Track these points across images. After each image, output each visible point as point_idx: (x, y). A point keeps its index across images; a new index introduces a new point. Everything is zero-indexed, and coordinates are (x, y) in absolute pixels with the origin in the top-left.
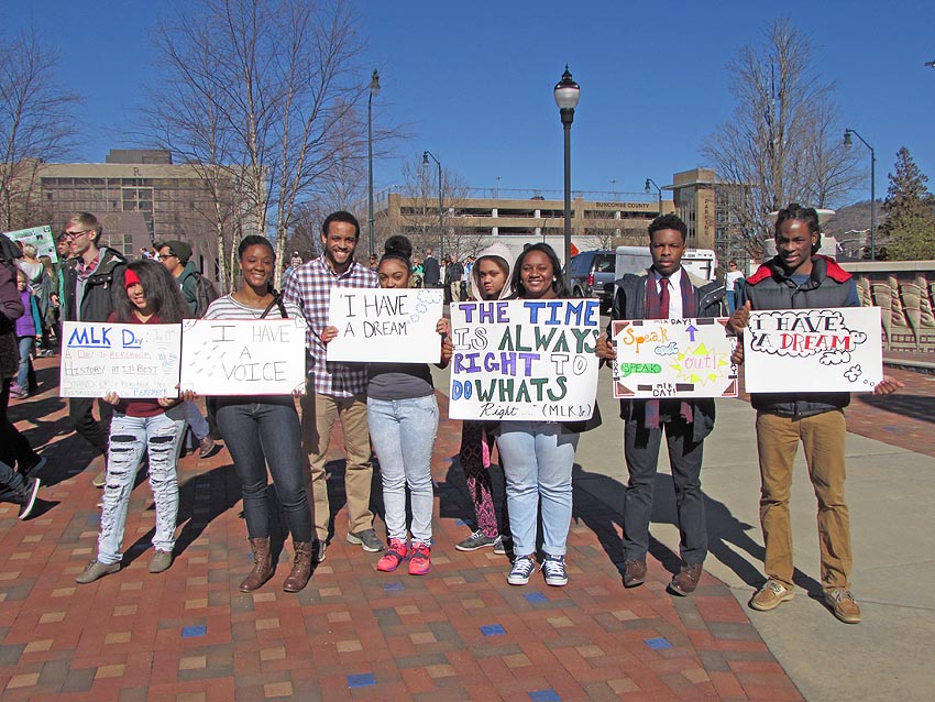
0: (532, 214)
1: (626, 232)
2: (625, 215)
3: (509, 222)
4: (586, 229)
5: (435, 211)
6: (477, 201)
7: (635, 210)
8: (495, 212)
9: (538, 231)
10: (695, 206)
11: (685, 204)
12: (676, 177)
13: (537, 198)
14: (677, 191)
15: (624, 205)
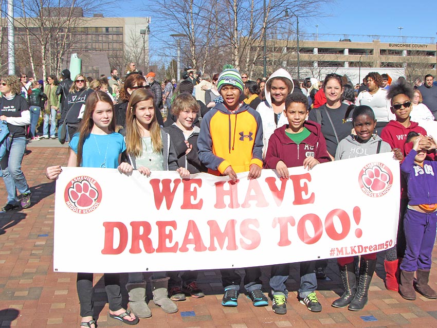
0: (342, 51)
2: (410, 53)
4: (383, 63)
7: (418, 49)
8: (316, 50)
9: (347, 64)
13: (346, 40)
15: (409, 46)
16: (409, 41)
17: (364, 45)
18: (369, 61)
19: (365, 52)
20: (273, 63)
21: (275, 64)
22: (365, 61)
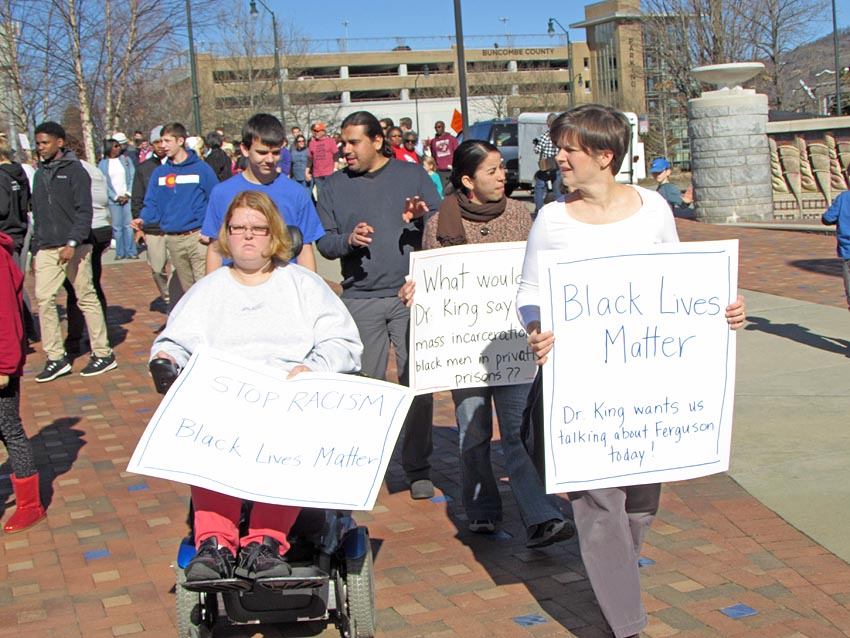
0: (394, 70)
1: (525, 89)
2: (522, 65)
3: (365, 83)
5: (265, 75)
6: (320, 57)
7: (536, 57)
8: (344, 72)
9: (405, 94)
10: (617, 50)
11: (602, 46)
12: (589, 10)
13: (400, 48)
14: (590, 29)
15: (520, 52)
16: (518, 44)
17: (436, 54)
18: (446, 85)
19: (438, 69)
20: (251, 102)
21: (255, 103)
22: (438, 86)
